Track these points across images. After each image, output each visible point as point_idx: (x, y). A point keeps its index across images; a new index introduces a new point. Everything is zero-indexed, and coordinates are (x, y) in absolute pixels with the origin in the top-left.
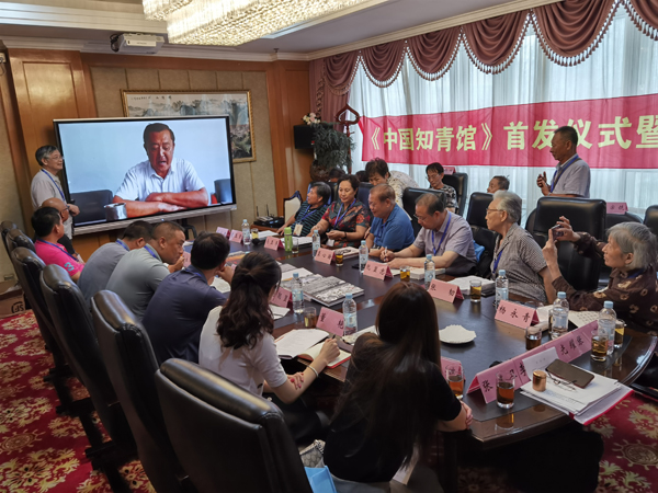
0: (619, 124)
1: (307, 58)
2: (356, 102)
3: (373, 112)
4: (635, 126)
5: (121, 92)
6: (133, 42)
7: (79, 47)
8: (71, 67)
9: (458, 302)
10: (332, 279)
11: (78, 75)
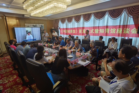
0: (93, 30)
1: (52, 19)
2: (59, 26)
3: (62, 27)
4: (94, 30)
5: (24, 23)
6: (26, 16)
7: (17, 16)
8: (16, 19)
9: (71, 52)
10: (55, 50)
11: (17, 21)
